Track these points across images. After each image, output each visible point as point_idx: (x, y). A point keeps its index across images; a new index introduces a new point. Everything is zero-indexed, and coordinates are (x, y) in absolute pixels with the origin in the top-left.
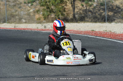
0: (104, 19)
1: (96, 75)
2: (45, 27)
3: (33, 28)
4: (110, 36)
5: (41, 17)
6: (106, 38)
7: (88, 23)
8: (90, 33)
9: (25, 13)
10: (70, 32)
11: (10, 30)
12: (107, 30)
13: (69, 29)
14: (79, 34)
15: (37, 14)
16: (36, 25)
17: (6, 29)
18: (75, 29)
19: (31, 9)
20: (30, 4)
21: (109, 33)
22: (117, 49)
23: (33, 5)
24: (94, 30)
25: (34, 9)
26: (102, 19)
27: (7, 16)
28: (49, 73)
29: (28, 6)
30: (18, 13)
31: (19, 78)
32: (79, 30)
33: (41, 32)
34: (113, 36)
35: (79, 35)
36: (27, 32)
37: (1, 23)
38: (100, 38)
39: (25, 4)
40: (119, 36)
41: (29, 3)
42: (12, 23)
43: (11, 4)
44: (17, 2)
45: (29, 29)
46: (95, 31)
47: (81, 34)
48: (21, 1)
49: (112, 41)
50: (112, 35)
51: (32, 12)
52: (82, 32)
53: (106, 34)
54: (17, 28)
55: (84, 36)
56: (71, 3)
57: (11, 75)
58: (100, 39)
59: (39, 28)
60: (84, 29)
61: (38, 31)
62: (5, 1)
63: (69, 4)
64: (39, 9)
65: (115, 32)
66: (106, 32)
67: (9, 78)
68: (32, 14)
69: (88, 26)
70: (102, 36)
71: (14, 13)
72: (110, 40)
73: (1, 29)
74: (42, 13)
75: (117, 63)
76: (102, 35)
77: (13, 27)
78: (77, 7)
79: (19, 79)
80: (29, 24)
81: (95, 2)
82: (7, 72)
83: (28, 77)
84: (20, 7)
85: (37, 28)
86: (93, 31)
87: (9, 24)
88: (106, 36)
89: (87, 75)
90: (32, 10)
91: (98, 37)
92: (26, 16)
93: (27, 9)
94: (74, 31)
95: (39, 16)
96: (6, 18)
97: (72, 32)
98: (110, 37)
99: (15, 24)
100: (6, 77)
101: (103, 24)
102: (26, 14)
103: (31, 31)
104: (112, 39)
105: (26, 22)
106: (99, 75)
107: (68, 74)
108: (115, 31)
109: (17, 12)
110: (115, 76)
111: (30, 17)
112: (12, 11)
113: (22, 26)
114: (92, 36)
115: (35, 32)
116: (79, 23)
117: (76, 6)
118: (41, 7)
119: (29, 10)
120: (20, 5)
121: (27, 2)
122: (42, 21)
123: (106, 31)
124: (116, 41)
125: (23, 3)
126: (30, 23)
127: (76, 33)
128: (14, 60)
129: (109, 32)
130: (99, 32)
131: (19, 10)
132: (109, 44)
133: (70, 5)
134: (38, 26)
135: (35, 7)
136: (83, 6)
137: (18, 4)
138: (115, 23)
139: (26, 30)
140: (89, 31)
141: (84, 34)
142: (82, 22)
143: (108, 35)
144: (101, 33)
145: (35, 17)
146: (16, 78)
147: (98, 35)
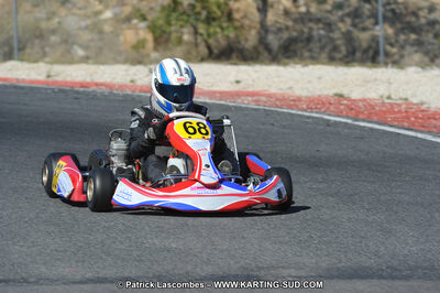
0: (371, 53)
3: (115, 81)
4: (408, 118)
6: (391, 126)
7: (318, 67)
8: (330, 104)
9: (83, 24)
10: (255, 98)
11: (32, 89)
12: (393, 96)
13: (251, 90)
14: (290, 107)
15: (129, 29)
16: (126, 70)
17: (15, 83)
18: (273, 90)
21: (399, 105)
24: (345, 92)
25: (117, 10)
27: (17, 32)
28: (189, 268)
30: (59, 23)
31: (74, 283)
32: (289, 91)
34: (416, 118)
35: (293, 114)
36: (93, 97)
38: (370, 125)
42: (36, 61)
45: (102, 84)
46: (349, 99)
47: (299, 109)
49: (416, 138)
50: (414, 113)
51: (111, 19)
52: (299, 99)
53: (391, 109)
54: (56, 78)
55: (308, 117)
57: (43, 269)
58: (371, 129)
59: (139, 83)
61: (137, 93)
64: (135, 8)
65: (422, 104)
66: (390, 104)
67: (36, 283)
68: (107, 28)
69: (320, 78)
70: (375, 118)
71: (44, 25)
72: (408, 136)
76: (376, 115)
77: (42, 78)
78: (273, 4)
79: (76, 287)
80: (102, 67)
82: (29, 259)
83: (112, 282)
84: (65, 1)
85: (132, 81)
86: (341, 96)
87: (26, 65)
88: (394, 120)
89: (338, 277)
90: (108, 14)
91: (363, 120)
92: (86, 36)
93: (89, 10)
94: (270, 96)
95: (137, 34)
96: (15, 39)
97: (264, 99)
98: (406, 124)
99: (47, 63)
100: (25, 281)
101: (375, 70)
102: (87, 28)
103: (111, 93)
104: (416, 131)
105: (85, 60)
106: (384, 278)
107: (263, 273)
108: (424, 99)
109: (57, 20)
111: (101, 39)
112: (37, 15)
114: (337, 119)
115: (125, 96)
116: (285, 65)
119: (99, 13)
122: (148, 55)
123: (389, 98)
124: (433, 140)
126: (103, 64)
127: (277, 106)
129: (399, 102)
130: (365, 100)
131: (63, 12)
134: (135, 74)
135: (122, 3)
138: (420, 69)
139: (91, 89)
140: (327, 97)
141: (310, 109)
142: (296, 63)
143: (398, 115)
144: (373, 107)
145: (122, 38)
146: (65, 284)
147: (363, 112)
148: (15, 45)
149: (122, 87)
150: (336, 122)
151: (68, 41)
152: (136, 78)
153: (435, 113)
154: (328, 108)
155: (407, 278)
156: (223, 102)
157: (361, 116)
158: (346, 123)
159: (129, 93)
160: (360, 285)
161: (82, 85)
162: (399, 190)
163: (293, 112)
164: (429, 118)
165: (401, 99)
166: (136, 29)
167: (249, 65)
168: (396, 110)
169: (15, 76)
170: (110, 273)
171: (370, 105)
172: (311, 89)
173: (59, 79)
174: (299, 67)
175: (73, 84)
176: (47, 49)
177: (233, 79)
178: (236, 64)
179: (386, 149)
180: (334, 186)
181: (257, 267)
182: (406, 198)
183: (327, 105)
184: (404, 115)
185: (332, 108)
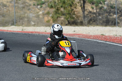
3: (41, 31)
5: (50, 20)
6: (115, 43)
7: (97, 27)
8: (100, 37)
9: (34, 15)
10: (79, 36)
11: (17, 33)
12: (117, 35)
13: (78, 33)
14: (88, 38)
15: (46, 17)
16: (44, 28)
18: (84, 33)
19: (40, 11)
20: (39, 7)
21: (119, 37)
23: (42, 8)
24: (104, 34)
25: (43, 11)
26: (112, 22)
27: (15, 18)
29: (38, 8)
30: (27, 15)
32: (89, 34)
37: (10, 25)
38: (110, 43)
39: (35, 6)
41: (38, 5)
42: (20, 26)
43: (20, 6)
44: (27, 4)
45: (37, 32)
46: (105, 36)
47: (91, 39)
48: (30, 3)
51: (41, 14)
52: (91, 36)
54: (25, 31)
55: (93, 41)
56: (81, 6)
58: (110, 44)
59: (47, 32)
60: (94, 33)
62: (14, 3)
63: (79, 6)
64: (48, 11)
66: (117, 37)
68: (41, 17)
69: (97, 30)
70: (112, 41)
72: (120, 46)
73: (9, 32)
74: (51, 15)
77: (21, 30)
78: (86, 10)
80: (37, 27)
81: (105, 5)
84: (29, 9)
85: (45, 31)
86: (103, 35)
87: (17, 27)
90: (41, 13)
91: (108, 42)
92: (35, 19)
93: (36, 12)
94: (83, 35)
96: (15, 20)
97: (81, 36)
99: (23, 26)
101: (113, 28)
102: (35, 17)
105: (34, 25)
109: (26, 14)
111: (39, 20)
112: (21, 13)
113: (30, 29)
114: (101, 41)
115: (43, 35)
116: (88, 26)
117: (86, 8)
118: (51, 9)
120: (29, 7)
121: (36, 4)
123: (116, 35)
125: (32, 5)
126: (38, 26)
127: (85, 38)
130: (109, 36)
131: (28, 12)
132: (119, 51)
133: (80, 8)
135: (45, 10)
136: (93, 8)
137: (27, 6)
140: (99, 35)
141: (94, 39)
142: (91, 26)
147: (108, 40)
148: (15, 21)
149: (42, 33)
150: (100, 42)
152: (46, 30)
156: (69, 37)
159: (44, 34)
161: (32, 32)
163: (89, 39)
165: (119, 36)
167: (78, 26)
168: (118, 39)
169: (13, 30)
171: (111, 37)
172: (95, 33)
174: (92, 27)
176: (24, 22)
177: (73, 30)
178: (75, 26)
179: (113, 50)
180: (97, 60)
183: (99, 37)
184: (120, 40)
185: (100, 38)
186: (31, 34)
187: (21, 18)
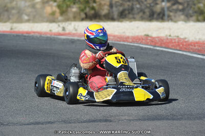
1: (163, 119)
2: (64, 29)
3: (42, 31)
4: (179, 45)
6: (171, 49)
7: (137, 22)
8: (143, 39)
9: (27, 4)
11: (4, 35)
12: (172, 35)
14: (124, 41)
15: (48, 6)
16: (48, 26)
18: (116, 33)
21: (175, 39)
22: (195, 70)
24: (150, 34)
28: (78, 117)
30: (16, 4)
31: (25, 125)
32: (124, 34)
33: (57, 38)
34: (183, 45)
35: (125, 45)
36: (33, 38)
40: (195, 46)
42: (5, 22)
46: (151, 37)
47: (128, 42)
49: (183, 54)
50: (181, 43)
51: (39, 2)
52: (128, 37)
53: (171, 41)
55: (133, 46)
57: (11, 119)
58: (162, 51)
59: (54, 31)
60: (132, 33)
61: (53, 36)
65: (185, 38)
66: (171, 39)
67: (7, 125)
69: (138, 27)
70: (164, 46)
71: (9, 5)
72: (179, 54)
75: (198, 97)
76: (164, 44)
77: (8, 30)
80: (36, 24)
83: (42, 124)
85: (50, 31)
86: (147, 36)
87: (1, 24)
88: (172, 46)
89: (147, 120)
91: (158, 47)
92: (29, 10)
94: (114, 36)
95: (52, 8)
98: (178, 48)
99: (11, 23)
100: (2, 124)
102: (29, 6)
103: (41, 36)
104: (183, 51)
105: (28, 21)
108: (187, 37)
110: (198, 121)
111: (36, 11)
113: (23, 28)
115: (47, 37)
116: (121, 21)
122: (57, 18)
123: (170, 36)
124: (191, 55)
126: (37, 22)
127: (118, 41)
128: (14, 91)
129: (175, 38)
130: (158, 37)
132: (179, 61)
134: (51, 27)
138: (183, 22)
139: (31, 35)
140: (141, 36)
141: (133, 42)
142: (126, 21)
143: (175, 44)
144: (162, 40)
145: (45, 11)
146: (20, 125)
147: (158, 43)
149: (46, 33)
150: (146, 48)
151: (20, 12)
152: (52, 29)
153: (191, 43)
154: (142, 42)
155: (180, 119)
157: (157, 45)
158: (150, 48)
159: (49, 36)
160: (158, 123)
161: (27, 33)
162: (175, 79)
163: (126, 43)
164: (189, 45)
165: (175, 36)
166: (51, 6)
168: (173, 41)
170: (42, 120)
171: (161, 40)
172: (134, 33)
173: (16, 30)
174: (128, 22)
175: (23, 32)
176: (11, 16)
178: (98, 22)
179: (169, 60)
181: (110, 115)
182: (179, 82)
183: (141, 40)
184: (177, 44)
185: (144, 41)
186: (27, 35)
187: (6, 8)
